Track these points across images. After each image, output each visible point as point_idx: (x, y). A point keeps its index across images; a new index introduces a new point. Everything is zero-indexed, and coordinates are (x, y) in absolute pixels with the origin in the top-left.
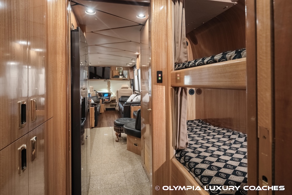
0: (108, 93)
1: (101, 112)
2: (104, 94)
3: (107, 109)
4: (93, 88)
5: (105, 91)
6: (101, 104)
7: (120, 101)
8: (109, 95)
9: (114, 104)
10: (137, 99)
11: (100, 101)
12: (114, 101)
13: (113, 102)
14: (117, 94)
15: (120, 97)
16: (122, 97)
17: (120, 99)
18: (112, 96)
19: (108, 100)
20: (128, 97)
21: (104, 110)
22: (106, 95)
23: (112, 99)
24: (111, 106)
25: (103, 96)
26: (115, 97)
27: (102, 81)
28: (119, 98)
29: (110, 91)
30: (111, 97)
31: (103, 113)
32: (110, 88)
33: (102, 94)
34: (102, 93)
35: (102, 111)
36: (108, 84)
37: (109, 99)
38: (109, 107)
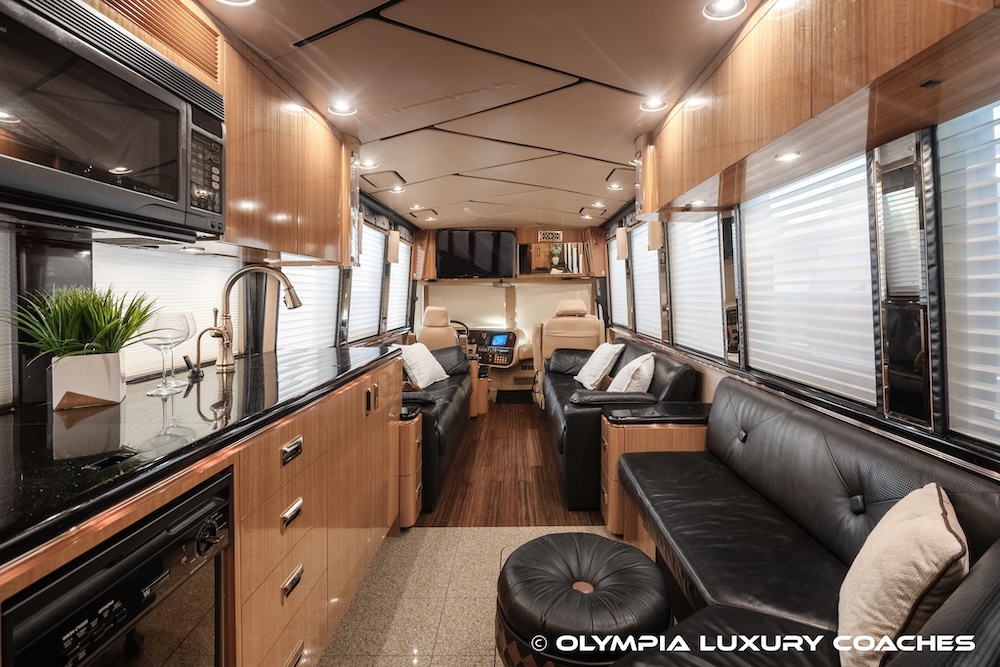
0: (508, 333)
1: (473, 413)
2: (492, 334)
3: (503, 397)
4: (445, 314)
5: (497, 322)
6: (475, 380)
7: (549, 372)
8: (511, 338)
9: (528, 374)
11: (469, 367)
12: (526, 363)
13: (524, 368)
14: (538, 340)
15: (548, 352)
16: (560, 352)
17: (549, 360)
18: (520, 342)
19: (504, 360)
21: (490, 402)
22: (499, 341)
23: (521, 357)
24: (517, 381)
25: (487, 342)
26: (530, 350)
27: (486, 285)
28: (544, 356)
29: (514, 324)
30: (516, 348)
31: (484, 415)
32: (515, 314)
33: (484, 336)
34: (484, 332)
35: (480, 406)
36: (507, 296)
37: (510, 354)
38: (509, 385)
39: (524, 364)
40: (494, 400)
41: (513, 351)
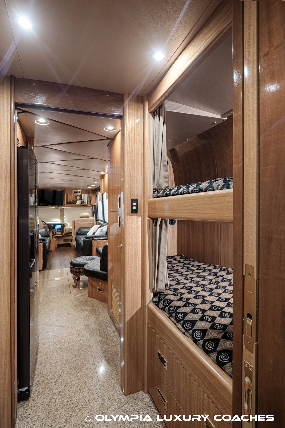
1: (50, 250)
2: (55, 225)
3: (59, 246)
5: (57, 221)
6: (51, 239)
7: (78, 234)
8: (63, 226)
9: (70, 238)
10: (101, 231)
11: (49, 234)
12: (69, 234)
13: (68, 236)
14: (74, 225)
16: (81, 228)
18: (66, 227)
19: (60, 233)
20: (89, 228)
21: (56, 247)
22: (58, 227)
23: (67, 232)
24: (65, 240)
25: (53, 228)
26: (71, 229)
27: (53, 208)
28: (76, 230)
29: (64, 221)
30: (64, 229)
31: (54, 250)
32: (64, 218)
33: (52, 226)
34: (52, 224)
35: (53, 248)
36: (61, 211)
37: (62, 231)
38: (62, 242)
39: (68, 235)
40: (57, 246)
41: (63, 230)
